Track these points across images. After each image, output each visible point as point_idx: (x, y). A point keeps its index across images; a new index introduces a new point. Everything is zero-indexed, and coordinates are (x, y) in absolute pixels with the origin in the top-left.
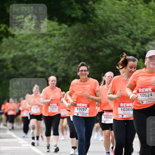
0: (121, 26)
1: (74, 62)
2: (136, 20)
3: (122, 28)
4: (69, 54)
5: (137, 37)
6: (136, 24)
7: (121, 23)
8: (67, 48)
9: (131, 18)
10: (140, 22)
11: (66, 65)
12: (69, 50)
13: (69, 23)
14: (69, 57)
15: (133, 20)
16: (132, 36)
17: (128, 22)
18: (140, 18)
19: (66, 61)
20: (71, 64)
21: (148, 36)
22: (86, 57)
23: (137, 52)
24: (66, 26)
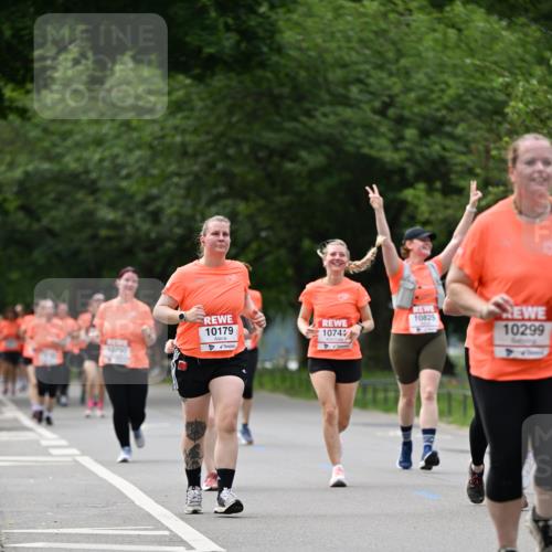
0: (360, 81)
1: (214, 192)
2: (404, 62)
3: (361, 86)
4: (196, 168)
5: (406, 113)
6: (407, 73)
7: (359, 72)
8: (191, 149)
9: (391, 55)
10: (419, 67)
11: (189, 202)
12: (196, 155)
13: (197, 71)
14: (197, 177)
15: (397, 61)
16: (391, 112)
17: (380, 67)
18: (419, 55)
19: (188, 188)
20: (205, 198)
21: (444, 112)
22: (251, 177)
23: (408, 160)
24: (188, 81)
